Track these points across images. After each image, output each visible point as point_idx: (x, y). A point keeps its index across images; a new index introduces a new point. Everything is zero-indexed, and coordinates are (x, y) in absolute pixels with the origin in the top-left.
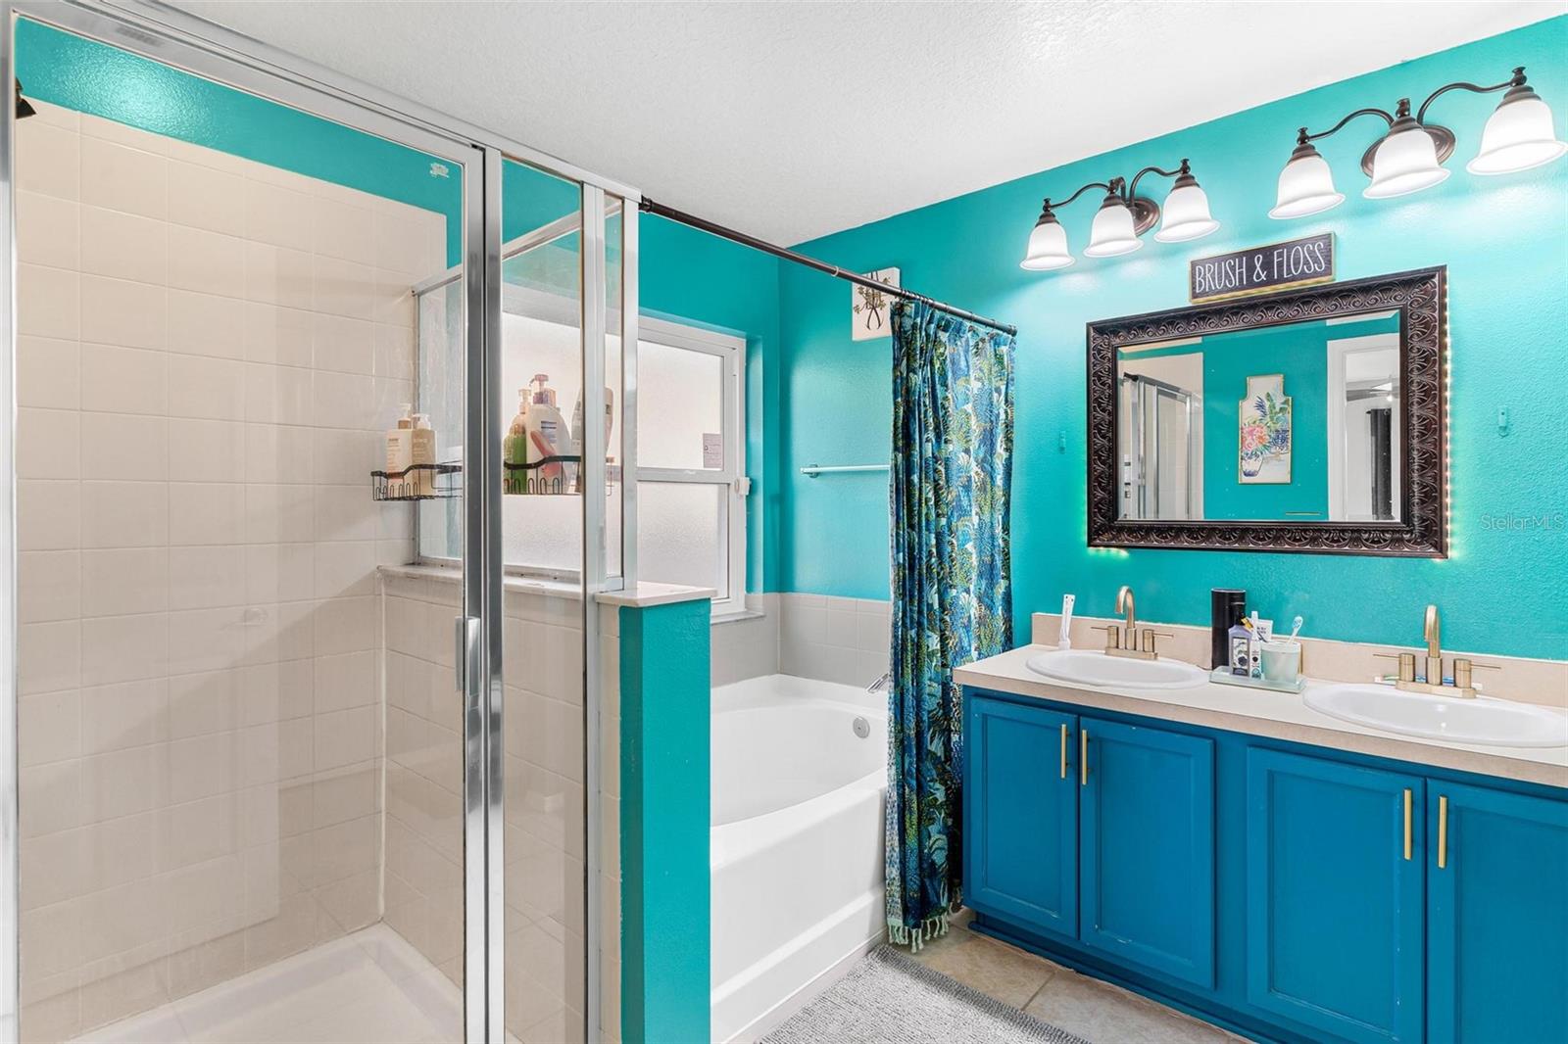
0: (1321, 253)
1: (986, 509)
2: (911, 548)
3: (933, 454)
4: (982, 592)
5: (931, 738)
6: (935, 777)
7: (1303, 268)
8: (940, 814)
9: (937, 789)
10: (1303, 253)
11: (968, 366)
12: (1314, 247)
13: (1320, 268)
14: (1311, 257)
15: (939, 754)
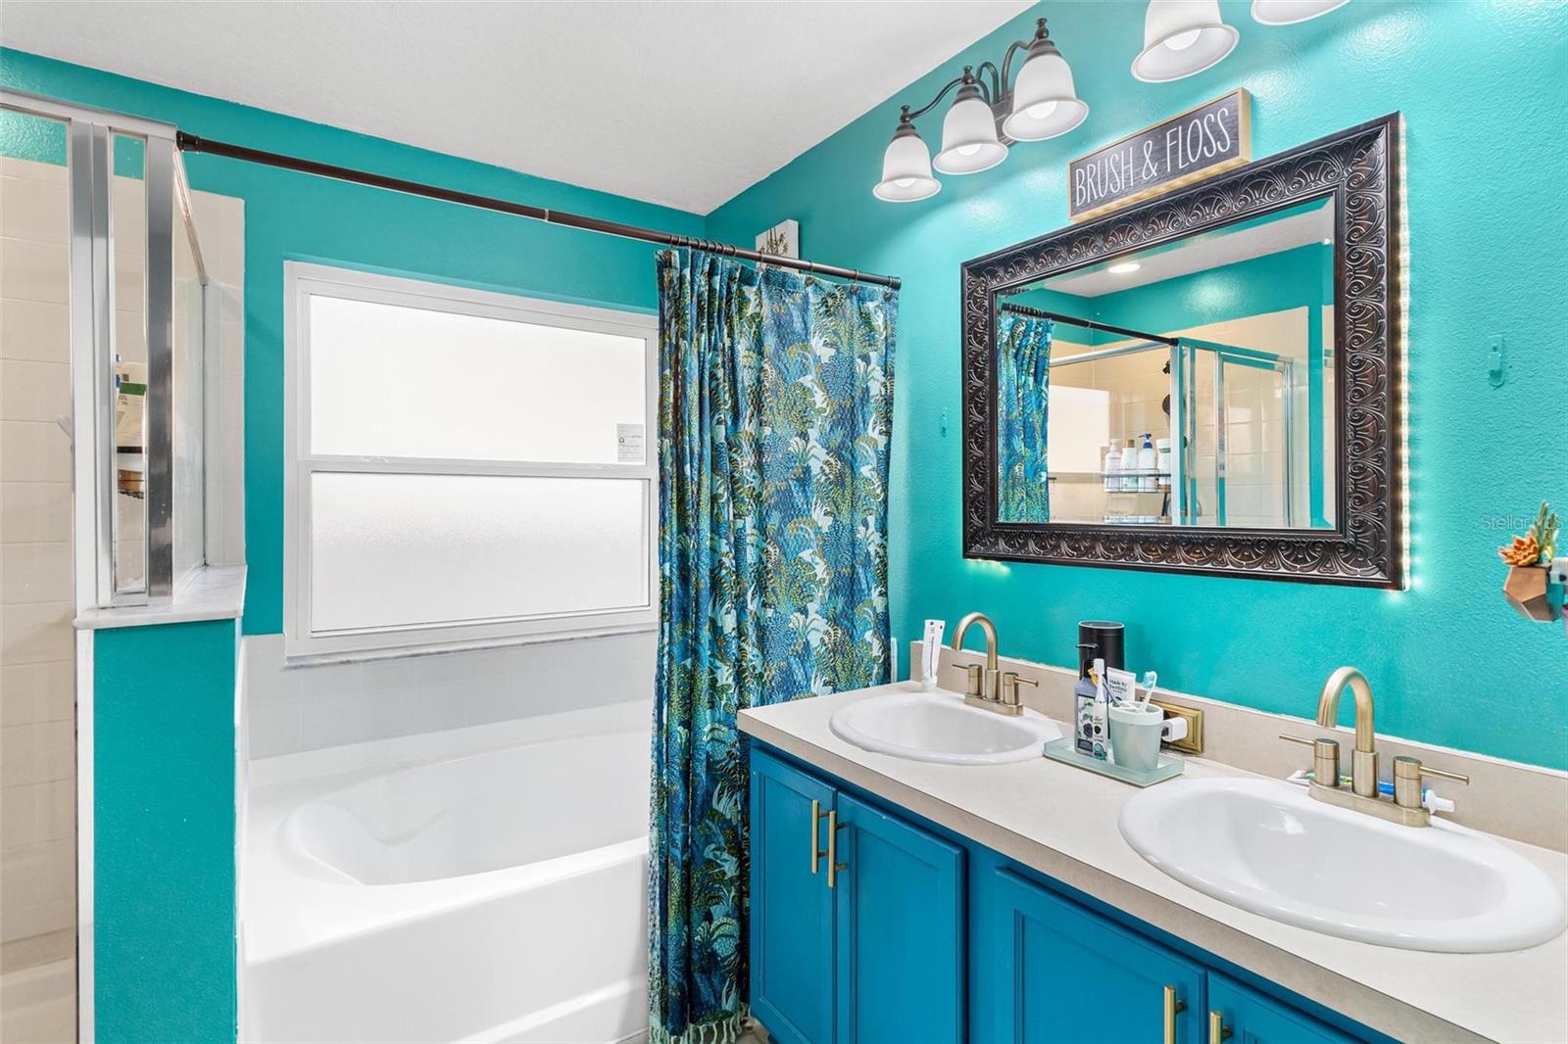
0: (1224, 124)
1: (845, 508)
2: (683, 555)
3: (727, 439)
4: (837, 612)
5: (719, 795)
6: (723, 844)
7: (1202, 150)
8: (729, 892)
9: (726, 861)
10: (1202, 127)
11: (806, 328)
12: (1216, 118)
13: (1224, 147)
14: (1212, 133)
15: (728, 817)
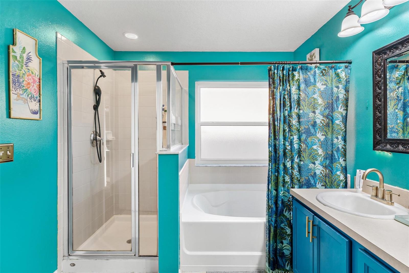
1: (329, 134)
4: (327, 164)
5: (285, 211)
6: (286, 224)
8: (288, 238)
9: (287, 229)
11: (315, 81)
15: (288, 217)
